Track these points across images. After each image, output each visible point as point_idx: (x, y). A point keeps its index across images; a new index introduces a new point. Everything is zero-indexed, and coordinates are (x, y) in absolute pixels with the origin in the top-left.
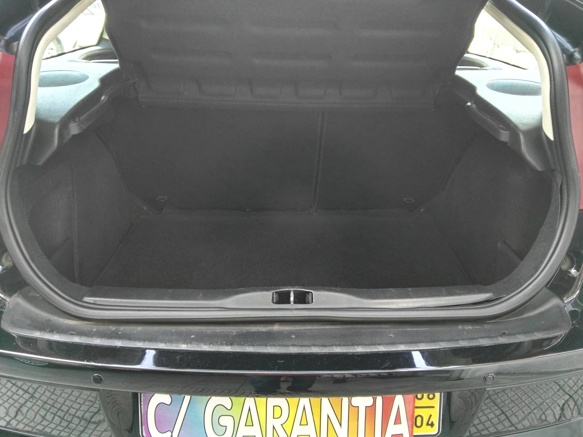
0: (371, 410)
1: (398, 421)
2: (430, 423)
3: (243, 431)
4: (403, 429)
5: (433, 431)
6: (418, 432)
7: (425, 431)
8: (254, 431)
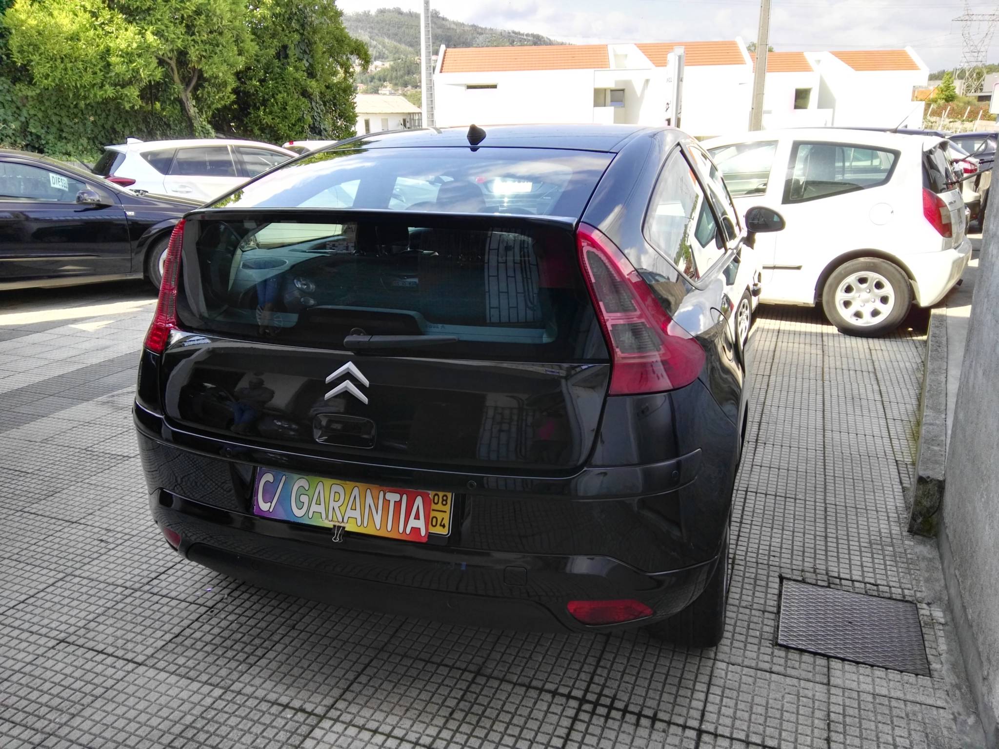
0: (398, 504)
1: (417, 517)
2: (442, 524)
3: (314, 508)
4: (420, 524)
5: (444, 532)
6: (433, 530)
7: (438, 530)
8: (321, 509)
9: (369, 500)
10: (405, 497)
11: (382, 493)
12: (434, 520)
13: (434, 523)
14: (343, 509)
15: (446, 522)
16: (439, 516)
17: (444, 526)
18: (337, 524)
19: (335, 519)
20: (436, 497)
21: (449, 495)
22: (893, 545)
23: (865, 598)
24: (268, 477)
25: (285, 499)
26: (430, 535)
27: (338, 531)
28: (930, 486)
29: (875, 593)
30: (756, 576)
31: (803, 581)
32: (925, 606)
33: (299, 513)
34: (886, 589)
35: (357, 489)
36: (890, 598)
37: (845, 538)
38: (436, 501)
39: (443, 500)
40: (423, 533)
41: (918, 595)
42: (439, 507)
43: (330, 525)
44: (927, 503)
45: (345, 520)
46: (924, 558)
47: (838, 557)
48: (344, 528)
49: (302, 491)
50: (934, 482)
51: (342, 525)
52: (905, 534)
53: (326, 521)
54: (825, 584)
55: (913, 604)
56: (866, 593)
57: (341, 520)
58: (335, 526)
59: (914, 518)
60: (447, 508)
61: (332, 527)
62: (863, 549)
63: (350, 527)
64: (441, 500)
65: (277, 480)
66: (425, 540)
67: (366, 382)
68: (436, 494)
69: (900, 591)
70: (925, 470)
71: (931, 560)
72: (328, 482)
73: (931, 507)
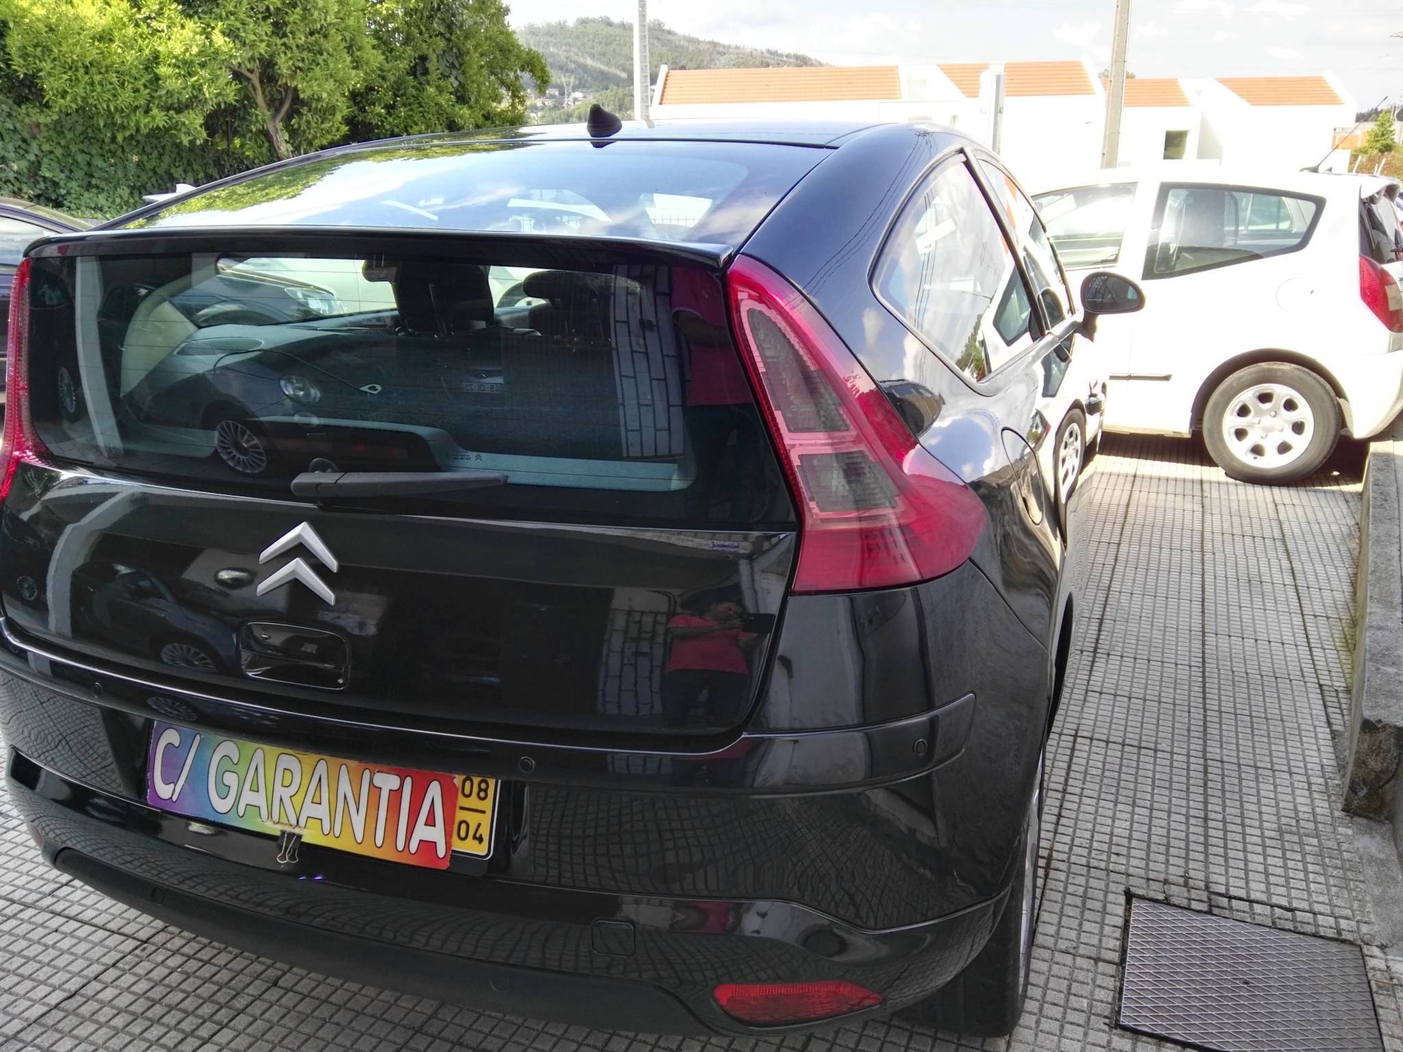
0: (396, 795)
1: (430, 822)
2: (478, 836)
3: (248, 797)
4: (436, 834)
5: (481, 850)
6: (458, 846)
7: (470, 847)
8: (259, 799)
9: (345, 787)
10: (408, 781)
11: (367, 774)
12: (463, 826)
13: (463, 834)
14: (298, 800)
15: (485, 831)
16: (472, 819)
17: (480, 840)
18: (288, 829)
19: (284, 820)
20: (468, 784)
21: (492, 782)
22: (1317, 836)
23: (1273, 935)
24: (171, 737)
25: (199, 777)
26: (455, 857)
27: (288, 843)
28: (1382, 736)
29: (1289, 925)
30: (1085, 892)
31: (1167, 902)
32: (1376, 951)
33: (222, 805)
34: (1308, 917)
35: (323, 766)
36: (1315, 935)
37: (1238, 820)
38: (467, 791)
39: (480, 790)
40: (441, 852)
41: (1364, 929)
42: (473, 802)
43: (275, 830)
44: (1375, 764)
45: (302, 823)
46: (1372, 860)
47: (1226, 857)
48: (300, 837)
49: (228, 764)
50: (1389, 730)
51: (297, 831)
52: (1337, 814)
53: (269, 824)
54: (1204, 907)
55: (1357, 946)
56: (1274, 926)
57: (294, 822)
58: (283, 833)
59: (1353, 788)
60: (487, 805)
61: (278, 834)
62: (1268, 842)
63: (311, 836)
64: (475, 789)
65: (186, 744)
66: (445, 865)
67: (332, 563)
68: (468, 778)
69: (1331, 921)
70: (1373, 708)
71: (1383, 863)
72: (271, 751)
73: (1382, 772)
